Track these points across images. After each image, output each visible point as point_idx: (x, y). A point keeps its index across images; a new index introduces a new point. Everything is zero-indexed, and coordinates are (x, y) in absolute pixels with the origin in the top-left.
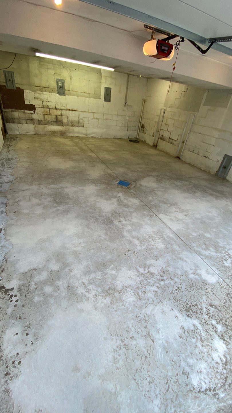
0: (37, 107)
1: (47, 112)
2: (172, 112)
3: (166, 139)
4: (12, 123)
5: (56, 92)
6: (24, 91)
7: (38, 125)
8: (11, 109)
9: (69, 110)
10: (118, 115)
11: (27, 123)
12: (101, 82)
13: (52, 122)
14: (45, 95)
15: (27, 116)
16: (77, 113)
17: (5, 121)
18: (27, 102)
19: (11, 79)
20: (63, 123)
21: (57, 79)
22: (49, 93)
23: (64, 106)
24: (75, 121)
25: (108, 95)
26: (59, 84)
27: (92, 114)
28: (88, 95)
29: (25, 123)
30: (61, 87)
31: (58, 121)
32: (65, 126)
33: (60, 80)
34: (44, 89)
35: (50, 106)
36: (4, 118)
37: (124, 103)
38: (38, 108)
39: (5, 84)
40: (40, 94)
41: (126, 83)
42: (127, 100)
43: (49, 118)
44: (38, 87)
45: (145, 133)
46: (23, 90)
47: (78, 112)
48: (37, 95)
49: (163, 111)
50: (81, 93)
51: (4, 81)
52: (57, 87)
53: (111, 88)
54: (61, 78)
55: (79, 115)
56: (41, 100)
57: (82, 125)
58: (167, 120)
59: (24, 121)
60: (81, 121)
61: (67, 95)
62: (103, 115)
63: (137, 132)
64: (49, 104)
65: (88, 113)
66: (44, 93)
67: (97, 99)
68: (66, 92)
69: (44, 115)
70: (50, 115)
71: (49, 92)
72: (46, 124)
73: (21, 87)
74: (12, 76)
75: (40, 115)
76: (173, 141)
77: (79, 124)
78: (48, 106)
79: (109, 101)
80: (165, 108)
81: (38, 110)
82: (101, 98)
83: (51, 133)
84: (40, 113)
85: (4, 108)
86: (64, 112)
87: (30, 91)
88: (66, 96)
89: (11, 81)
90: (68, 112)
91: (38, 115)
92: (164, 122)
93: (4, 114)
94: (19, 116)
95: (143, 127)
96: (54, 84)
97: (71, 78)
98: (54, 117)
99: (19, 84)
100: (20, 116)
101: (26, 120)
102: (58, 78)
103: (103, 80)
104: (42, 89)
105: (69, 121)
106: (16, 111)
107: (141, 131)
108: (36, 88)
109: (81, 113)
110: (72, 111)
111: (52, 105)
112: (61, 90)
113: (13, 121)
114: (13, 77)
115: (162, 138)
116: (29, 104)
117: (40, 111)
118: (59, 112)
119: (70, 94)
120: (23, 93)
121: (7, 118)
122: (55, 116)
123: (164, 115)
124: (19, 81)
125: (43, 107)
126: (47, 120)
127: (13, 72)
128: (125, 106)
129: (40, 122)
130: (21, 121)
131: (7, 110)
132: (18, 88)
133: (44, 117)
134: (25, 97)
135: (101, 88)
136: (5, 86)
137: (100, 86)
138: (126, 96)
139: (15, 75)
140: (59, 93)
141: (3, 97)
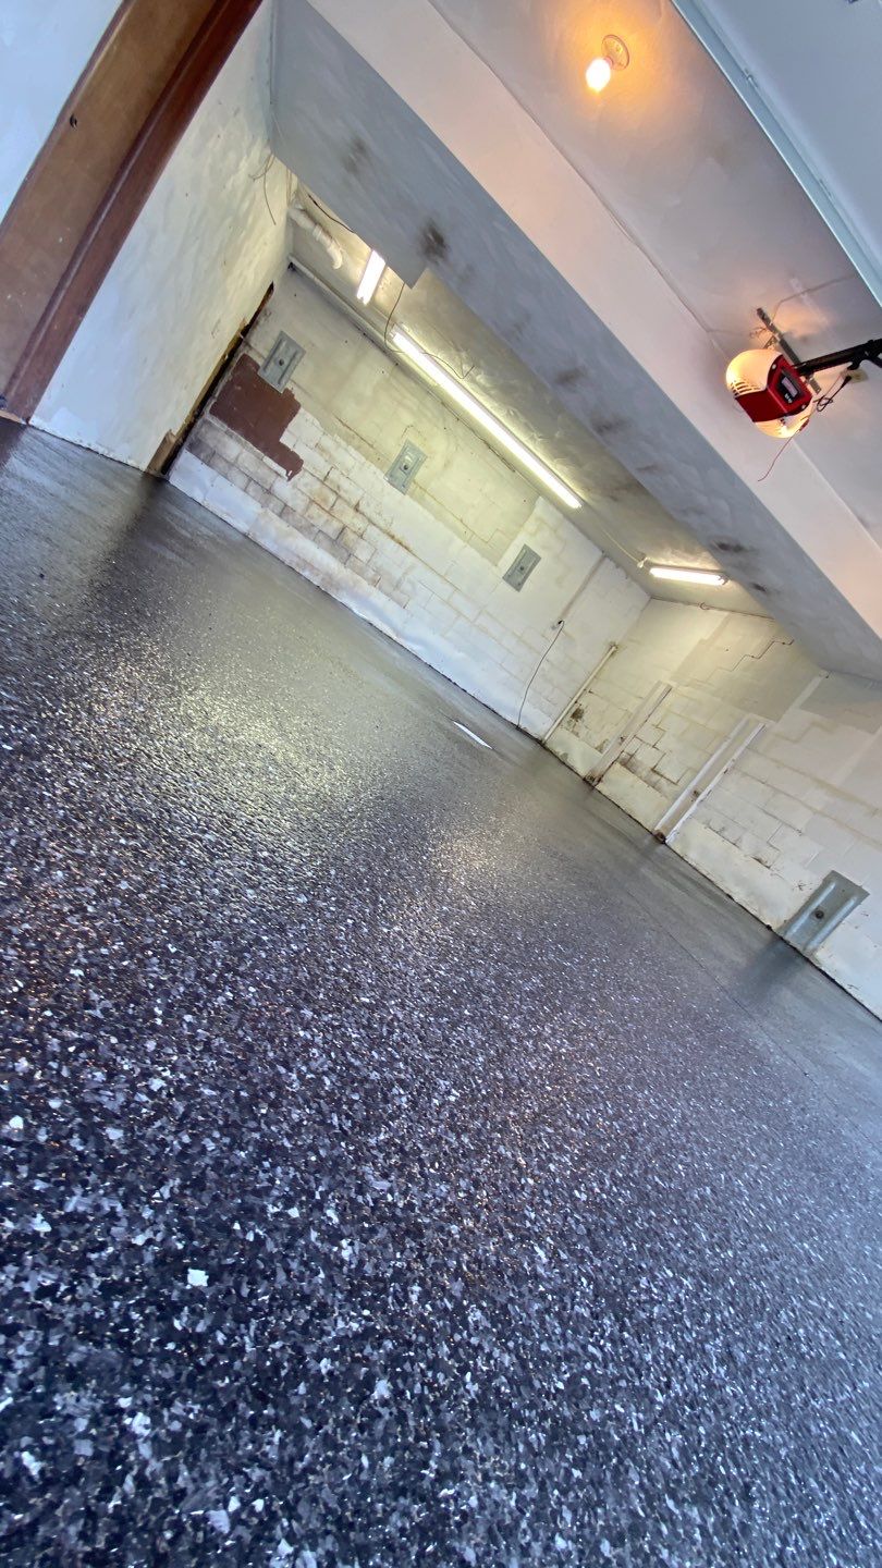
0: (306, 470)
1: (325, 500)
2: (692, 699)
3: (640, 769)
4: (204, 461)
5: (386, 470)
6: (301, 410)
7: (273, 515)
8: (229, 426)
9: (393, 537)
10: (520, 638)
11: (245, 490)
12: (521, 526)
13: (321, 537)
14: (350, 458)
15: (262, 472)
16: (410, 559)
17: (186, 444)
18: (286, 439)
19: (286, 363)
20: (352, 559)
21: (408, 442)
22: (363, 459)
23: (385, 516)
24: (389, 573)
25: (522, 569)
26: (407, 457)
27: (448, 588)
28: (468, 534)
29: (243, 485)
30: (406, 468)
31: (339, 544)
32: (353, 569)
33: (414, 449)
34: (356, 441)
35: (346, 492)
36: (192, 436)
37: (555, 617)
38: (307, 474)
39: (260, 362)
40: (339, 445)
41: (586, 572)
42: (569, 615)
43: (319, 517)
44: (345, 425)
46: (299, 407)
47: (413, 558)
48: (327, 442)
49: (662, 689)
50: (451, 517)
51: (266, 354)
52: (397, 461)
53: (538, 559)
54: (422, 449)
55: (412, 567)
56: (330, 459)
57: (404, 599)
58: (666, 716)
59: (241, 480)
60: (406, 586)
61: (411, 497)
62: (480, 613)
63: (552, 721)
64: (345, 484)
65: (438, 580)
66: (352, 450)
67: (486, 560)
68: (412, 486)
69: (312, 501)
70: (328, 512)
71: (367, 459)
72: (299, 529)
73: (298, 396)
74: (294, 356)
75: (300, 495)
76: (663, 780)
77: (394, 590)
78: (338, 487)
79: (518, 587)
80: (673, 684)
81: (302, 478)
82: (499, 564)
83: (296, 559)
84: (304, 489)
85: (214, 413)
86: (372, 532)
87: (317, 423)
88: (407, 497)
89: (284, 367)
90: (384, 539)
91: (295, 491)
92: (654, 720)
93: (202, 427)
94: (237, 459)
95: (577, 715)
96: (392, 448)
97: (447, 464)
98: (336, 525)
99: (299, 387)
100: (240, 459)
101: (250, 479)
102: (413, 441)
103: (531, 525)
104: (354, 438)
105: (372, 564)
106: (239, 441)
107: (567, 724)
108: (339, 424)
109: (419, 564)
110: (397, 545)
111: (352, 492)
112: (402, 473)
113: (210, 459)
114: (295, 362)
115: (627, 763)
116: (288, 450)
117: (306, 485)
118: (358, 523)
119: (420, 501)
120: (294, 413)
121: (201, 442)
122: (341, 526)
123: (660, 702)
124: (300, 382)
125: (323, 483)
126: (312, 522)
127: (304, 352)
128: (553, 628)
129: (285, 511)
130: (234, 473)
131: (216, 422)
132: (289, 395)
133: (307, 508)
134: (291, 426)
135: (512, 540)
136: (257, 367)
137: (514, 535)
138: (571, 604)
139: (305, 360)
140: (392, 478)
141: (230, 384)
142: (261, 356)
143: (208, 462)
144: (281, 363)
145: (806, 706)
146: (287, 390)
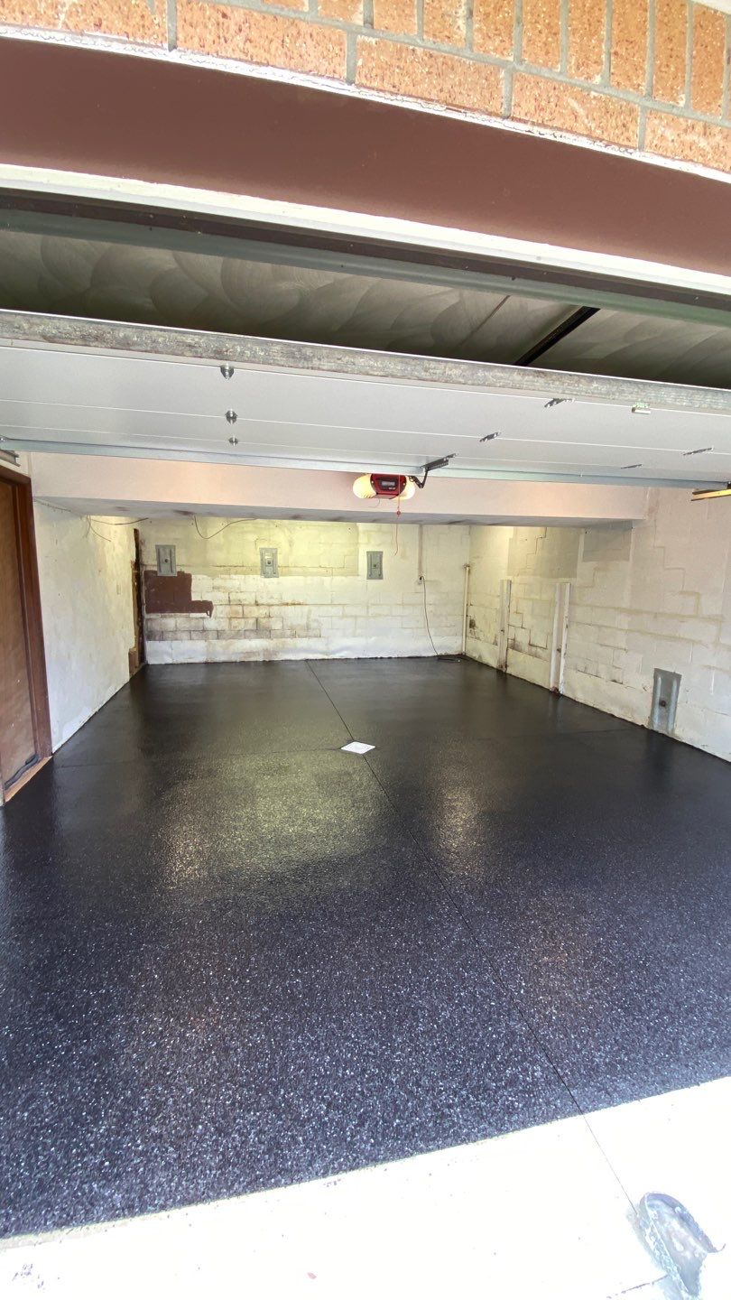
0: (216, 605)
1: (237, 612)
2: (525, 584)
3: (523, 648)
4: (160, 640)
5: (259, 572)
6: (193, 577)
7: (215, 641)
8: (161, 613)
9: (287, 604)
10: (403, 604)
11: (191, 639)
12: (357, 543)
13: (247, 633)
14: (236, 581)
15: (193, 623)
16: (305, 609)
17: (145, 637)
18: (195, 597)
19: (169, 559)
20: (272, 632)
21: (262, 549)
22: (243, 576)
23: (276, 596)
24: (299, 625)
25: (375, 566)
26: (266, 557)
27: (341, 607)
28: (329, 572)
29: (189, 637)
30: (269, 563)
31: (260, 630)
32: (277, 637)
33: (267, 550)
34: (233, 570)
35: (245, 600)
36: (146, 632)
37: (417, 578)
38: (218, 607)
39: (155, 569)
40: (225, 579)
41: (417, 537)
42: (424, 569)
43: (240, 624)
44: (221, 567)
45: (478, 639)
46: (191, 575)
47: (307, 606)
48: (218, 582)
49: (505, 584)
50: (313, 569)
51: (156, 563)
52: (262, 564)
53: (380, 554)
54: (271, 547)
55: (310, 612)
56: (226, 590)
57: (317, 632)
58: (517, 602)
59: (185, 636)
60: (314, 625)
61: (283, 575)
62: (368, 608)
63: (460, 638)
64: (241, 596)
65: (330, 608)
66: (234, 576)
67: (349, 577)
68: (279, 570)
69: (230, 619)
70: (243, 618)
72: (233, 638)
73: (186, 571)
74: (171, 551)
75: (221, 620)
76: (539, 650)
77: (308, 631)
78: (239, 600)
79: (380, 577)
80: (510, 578)
81: (217, 611)
82: (360, 573)
83: (242, 655)
84: (222, 616)
85: (148, 612)
86: (274, 610)
87: (205, 576)
88: (281, 578)
90: (284, 608)
91: (218, 620)
92: (513, 609)
93: (147, 623)
94: (176, 626)
95: (472, 625)
96: (254, 559)
97: (291, 543)
98: (252, 621)
99: (184, 566)
100: (178, 626)
101: (190, 632)
102: (262, 546)
103: (363, 539)
104: (230, 570)
105: (285, 627)
106: (172, 616)
107: (470, 635)
108: (218, 569)
109: (313, 608)
110: (293, 607)
111: (248, 598)
112: (269, 567)
113: (162, 636)
114: (173, 555)
115: (514, 646)
116: (199, 601)
117: (221, 612)
118: (263, 611)
119: (290, 574)
120: (190, 580)
121: (151, 631)
122: (254, 619)
123: (510, 595)
124: (182, 562)
125: (229, 604)
126: (237, 629)
127: (174, 547)
128: (419, 584)
129: (219, 634)
130: (179, 635)
131: (153, 616)
132: (181, 574)
133: (230, 624)
134: (193, 588)
135: (357, 555)
136: (155, 572)
137: (357, 552)
138: (420, 563)
139: (177, 550)
140: (265, 574)
141: (148, 591)
142: (154, 566)
143: (162, 639)
144: (166, 561)
145: (584, 560)
146: (178, 572)
